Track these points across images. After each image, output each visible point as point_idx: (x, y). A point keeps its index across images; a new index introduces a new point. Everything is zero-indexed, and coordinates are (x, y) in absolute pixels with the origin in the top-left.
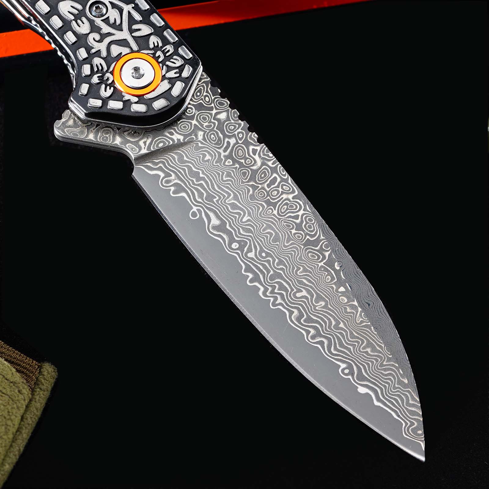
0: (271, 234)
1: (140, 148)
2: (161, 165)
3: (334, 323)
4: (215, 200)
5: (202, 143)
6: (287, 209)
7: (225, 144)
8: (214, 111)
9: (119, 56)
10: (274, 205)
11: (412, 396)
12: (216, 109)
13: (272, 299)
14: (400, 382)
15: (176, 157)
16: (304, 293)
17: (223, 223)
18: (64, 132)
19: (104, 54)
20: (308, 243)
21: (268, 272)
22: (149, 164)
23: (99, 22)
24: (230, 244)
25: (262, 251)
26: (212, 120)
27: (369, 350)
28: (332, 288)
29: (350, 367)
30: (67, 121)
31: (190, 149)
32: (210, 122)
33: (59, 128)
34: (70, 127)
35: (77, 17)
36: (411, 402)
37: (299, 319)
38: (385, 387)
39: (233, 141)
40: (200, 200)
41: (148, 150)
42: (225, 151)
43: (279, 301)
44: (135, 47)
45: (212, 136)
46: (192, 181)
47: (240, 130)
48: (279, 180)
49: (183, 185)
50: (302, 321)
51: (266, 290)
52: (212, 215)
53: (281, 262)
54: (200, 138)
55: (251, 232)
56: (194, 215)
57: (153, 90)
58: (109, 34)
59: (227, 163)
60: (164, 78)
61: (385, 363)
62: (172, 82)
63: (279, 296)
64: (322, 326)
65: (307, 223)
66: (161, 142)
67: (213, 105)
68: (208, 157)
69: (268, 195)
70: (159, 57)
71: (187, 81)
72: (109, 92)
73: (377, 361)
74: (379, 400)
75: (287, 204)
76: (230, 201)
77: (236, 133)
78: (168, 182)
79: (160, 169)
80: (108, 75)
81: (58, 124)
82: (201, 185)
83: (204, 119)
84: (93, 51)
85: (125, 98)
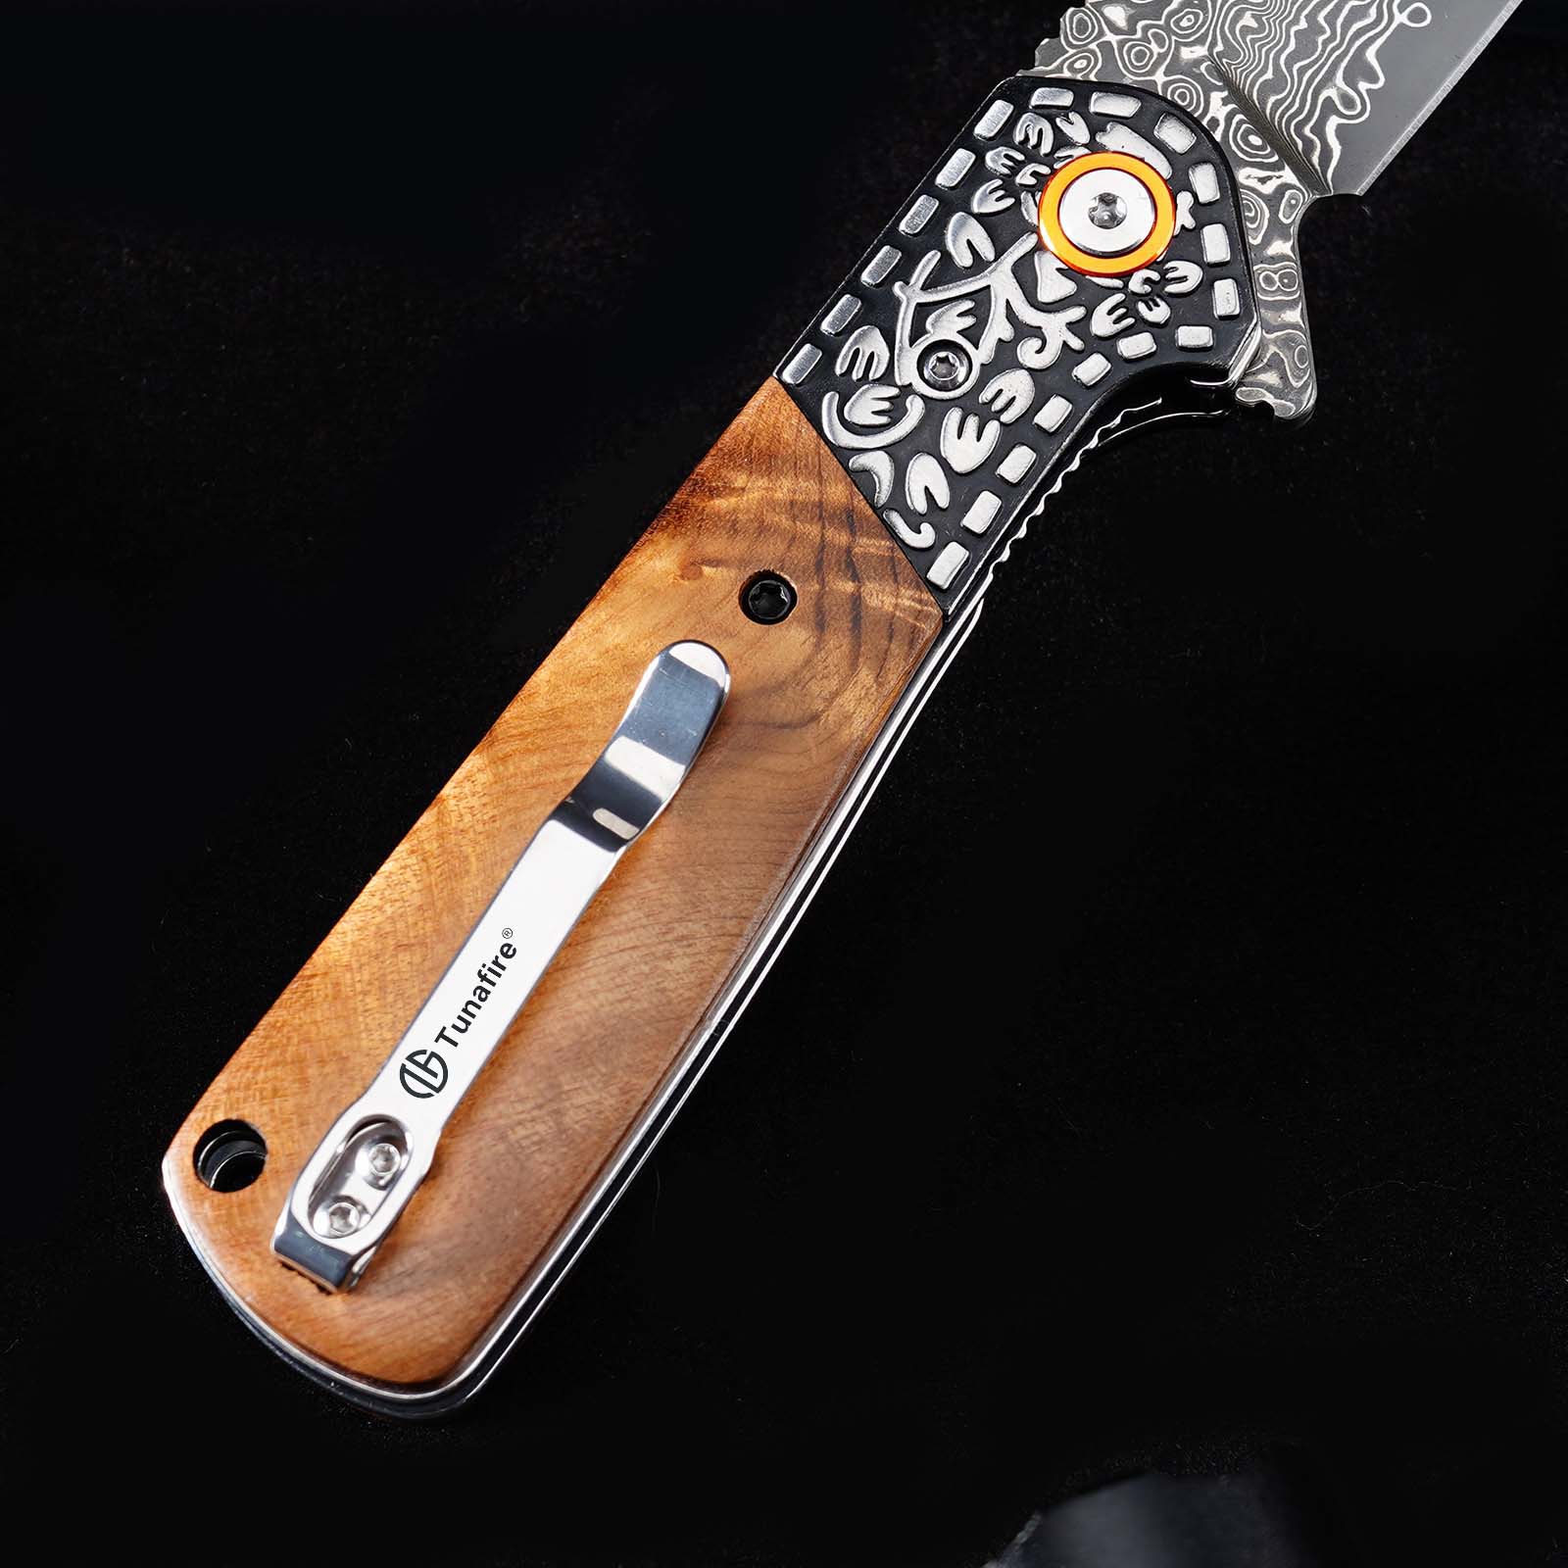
1: (1283, 188)
2: (1307, 131)
5: (1213, 44)
8: (1111, 38)
9: (1069, 272)
12: (1101, 33)
15: (1272, 99)
18: (1305, 386)
19: (1076, 313)
22: (1315, 160)
23: (982, 354)
26: (1139, 35)
30: (1270, 389)
31: (1239, 71)
32: (1145, 39)
33: (1298, 403)
34: (1284, 377)
40: (1373, 11)
41: (1282, 168)
44: (1027, 243)
45: (1184, 23)
46: (1326, 43)
49: (1344, 64)
54: (1201, 51)
56: (1416, 15)
58: (1011, 316)
60: (1094, 147)
62: (1098, 124)
66: (1248, 143)
67: (1093, 46)
68: (1248, 20)
70: (1034, 174)
71: (1083, 90)
72: (1183, 268)
78: (1348, 102)
79: (1319, 130)
81: (1285, 408)
82: (1331, 19)
83: (1140, 56)
84: (1076, 343)
85: (1190, 223)
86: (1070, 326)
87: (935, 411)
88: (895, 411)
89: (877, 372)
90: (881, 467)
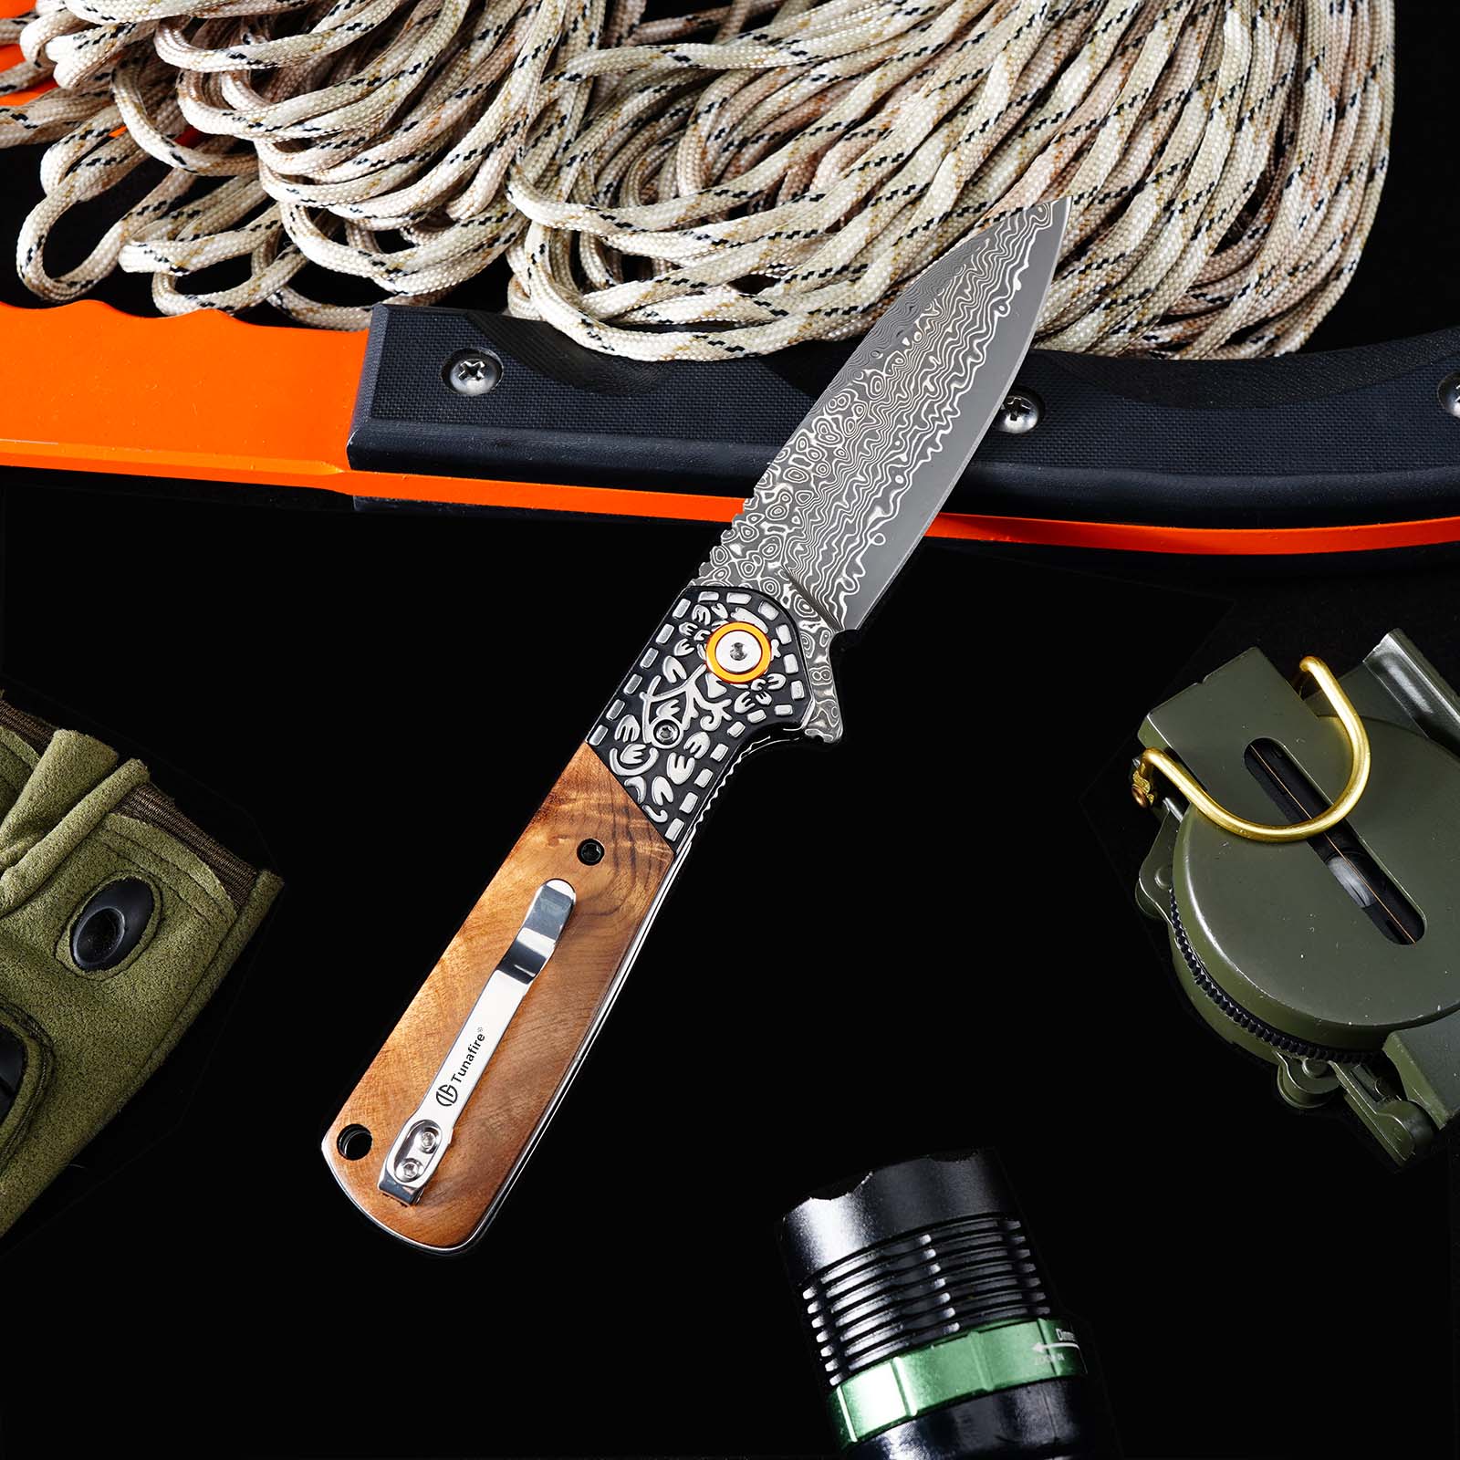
0: (869, 443)
1: (821, 629)
2: (830, 600)
3: (950, 339)
4: (851, 522)
5: (783, 560)
6: (829, 434)
7: (774, 532)
8: (734, 560)
9: (722, 682)
10: (830, 451)
11: (1002, 229)
12: (730, 558)
13: (949, 417)
14: (991, 246)
15: (813, 586)
16: (927, 383)
17: (876, 502)
18: (838, 726)
19: (727, 702)
20: (863, 396)
21: (917, 431)
22: (835, 614)
23: (684, 726)
24: (901, 486)
25: (894, 447)
26: (747, 558)
27: (967, 291)
28: (908, 353)
29: (995, 306)
30: (821, 729)
31: (796, 573)
32: (751, 560)
33: (831, 736)
34: (827, 723)
35: (687, 755)
36: (1009, 229)
37: (961, 380)
38: (1003, 262)
39: (765, 526)
40: (858, 539)
41: (820, 620)
42: (783, 530)
43: (948, 408)
44: (701, 669)
45: (769, 551)
46: (836, 556)
47: (747, 522)
48: (795, 456)
49: (846, 566)
50: (962, 375)
51: (940, 427)
52: (871, 519)
53: (900, 421)
54: (777, 564)
55: (875, 467)
56: (879, 540)
57: (753, 625)
58: (696, 705)
59: (799, 523)
60: (730, 620)
61: (976, 269)
62: (731, 608)
63: (943, 411)
64: (959, 352)
65: (838, 406)
66: (803, 609)
67: (726, 565)
68: (799, 547)
69: (820, 461)
70: (703, 635)
71: (723, 591)
72: (776, 677)
73: (976, 279)
74: (1021, 264)
75: (823, 437)
76: (844, 502)
77: (753, 525)
78: (849, 585)
79: (836, 599)
80: (754, 687)
81: (828, 737)
82: (838, 544)
83: (749, 568)
84: (728, 717)
85: (778, 655)
86: (724, 709)
87: (663, 755)
88: (644, 756)
89: (634, 737)
90: (640, 783)
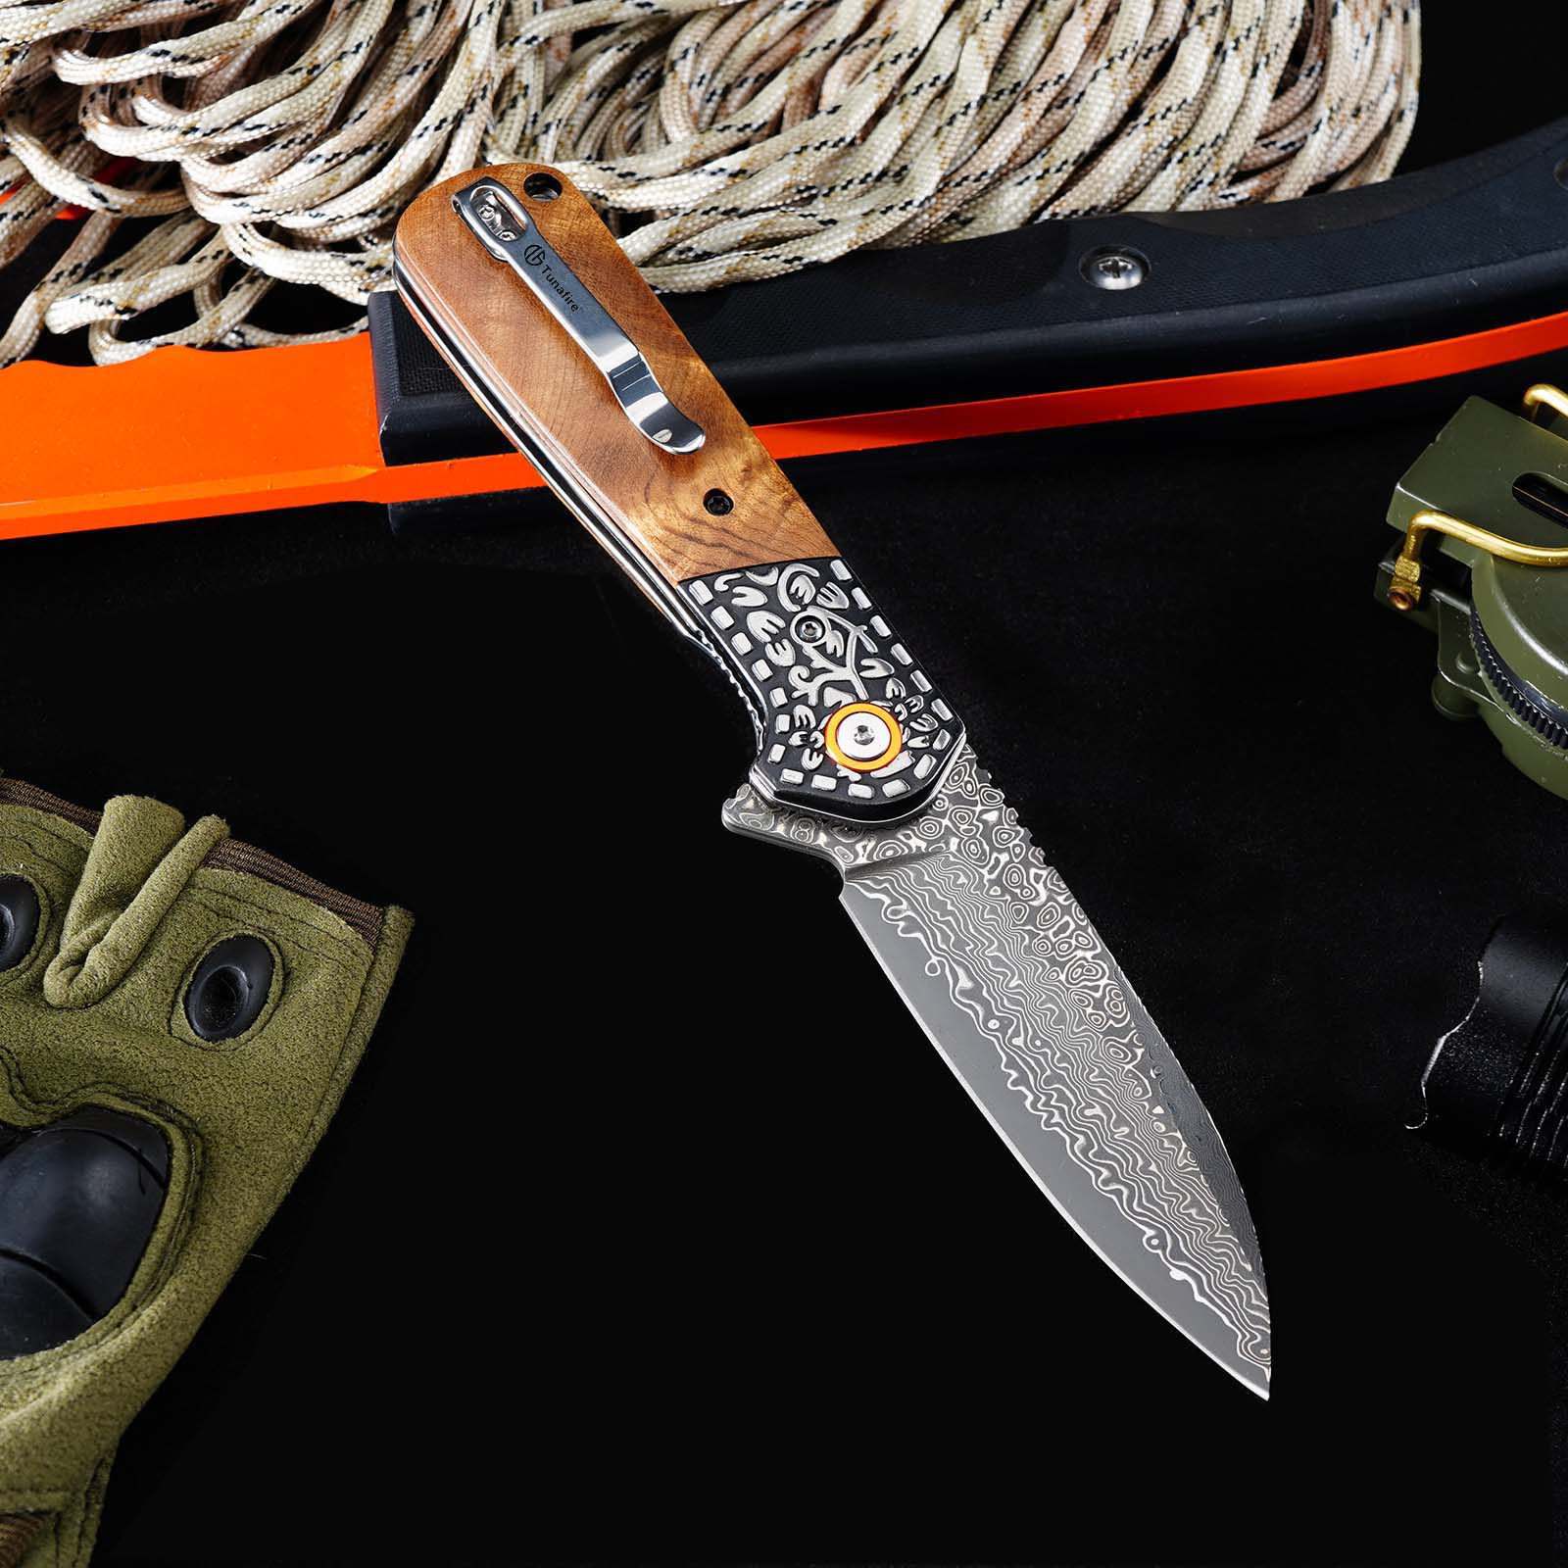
0: (1053, 1012)
1: (856, 856)
2: (886, 885)
3: (1141, 1162)
4: (967, 949)
5: (955, 856)
6: (1082, 974)
7: (992, 862)
8: (979, 808)
9: (837, 706)
10: (1062, 966)
11: (1256, 1292)
12: (983, 804)
13: (1045, 1115)
14: (1239, 1269)
15: (912, 874)
16: (1098, 1110)
17: (978, 987)
18: (739, 819)
19: (813, 701)
20: (1111, 1031)
21: (1043, 1071)
22: (868, 882)
23: (809, 649)
24: (986, 1022)
25: (1035, 1036)
26: (975, 822)
27: (1193, 1211)
28: (1144, 1107)
29: (1160, 1235)
30: (744, 801)
31: (935, 864)
32: (971, 824)
33: (730, 811)
34: (747, 810)
35: (776, 639)
36: (1254, 1302)
37: (1085, 1151)
38: (1214, 1273)
39: (1004, 858)
40: (944, 947)
41: (868, 858)
42: (990, 872)
43: (1057, 1119)
44: (863, 694)
45: (973, 847)
46: (935, 915)
47: (1017, 841)
48: (1073, 926)
49: (918, 919)
50: (1090, 1155)
51: (1037, 1099)
52: (960, 972)
53: (1064, 1058)
54: (953, 847)
55: (1021, 1005)
56: (933, 968)
57: (886, 766)
58: (824, 670)
59: (991, 893)
60: (904, 747)
61: (1217, 1235)
62: (917, 754)
63: (1056, 1112)
64: (1121, 1166)
65: (1112, 999)
66: (890, 848)
67: (977, 797)
68: (962, 880)
69: (1053, 949)
70: (900, 713)
71: (941, 756)
72: (817, 761)
73: (1205, 1230)
74: (1202, 1292)
75: (1082, 966)
76: (991, 952)
77: (1011, 845)
78: (895, 913)
79: (885, 891)
80: (816, 734)
81: (729, 805)
82: (948, 923)
83: (962, 818)
84: (796, 694)
85: (841, 774)
86: (807, 696)
87: (788, 617)
88: (794, 598)
89: (820, 600)
90: (769, 580)
